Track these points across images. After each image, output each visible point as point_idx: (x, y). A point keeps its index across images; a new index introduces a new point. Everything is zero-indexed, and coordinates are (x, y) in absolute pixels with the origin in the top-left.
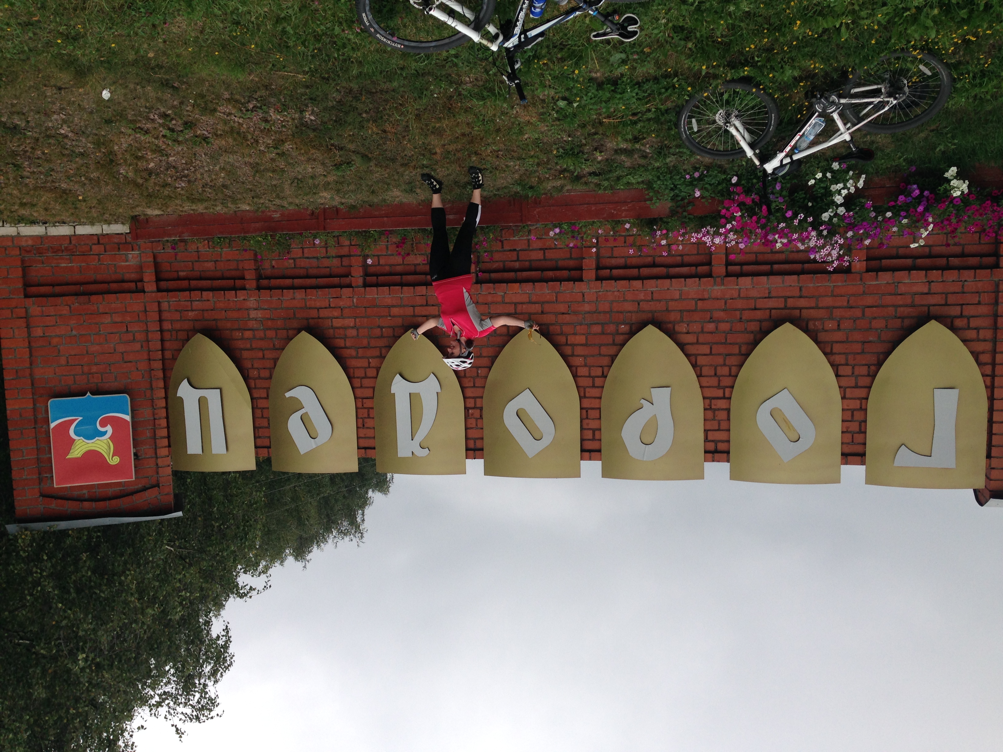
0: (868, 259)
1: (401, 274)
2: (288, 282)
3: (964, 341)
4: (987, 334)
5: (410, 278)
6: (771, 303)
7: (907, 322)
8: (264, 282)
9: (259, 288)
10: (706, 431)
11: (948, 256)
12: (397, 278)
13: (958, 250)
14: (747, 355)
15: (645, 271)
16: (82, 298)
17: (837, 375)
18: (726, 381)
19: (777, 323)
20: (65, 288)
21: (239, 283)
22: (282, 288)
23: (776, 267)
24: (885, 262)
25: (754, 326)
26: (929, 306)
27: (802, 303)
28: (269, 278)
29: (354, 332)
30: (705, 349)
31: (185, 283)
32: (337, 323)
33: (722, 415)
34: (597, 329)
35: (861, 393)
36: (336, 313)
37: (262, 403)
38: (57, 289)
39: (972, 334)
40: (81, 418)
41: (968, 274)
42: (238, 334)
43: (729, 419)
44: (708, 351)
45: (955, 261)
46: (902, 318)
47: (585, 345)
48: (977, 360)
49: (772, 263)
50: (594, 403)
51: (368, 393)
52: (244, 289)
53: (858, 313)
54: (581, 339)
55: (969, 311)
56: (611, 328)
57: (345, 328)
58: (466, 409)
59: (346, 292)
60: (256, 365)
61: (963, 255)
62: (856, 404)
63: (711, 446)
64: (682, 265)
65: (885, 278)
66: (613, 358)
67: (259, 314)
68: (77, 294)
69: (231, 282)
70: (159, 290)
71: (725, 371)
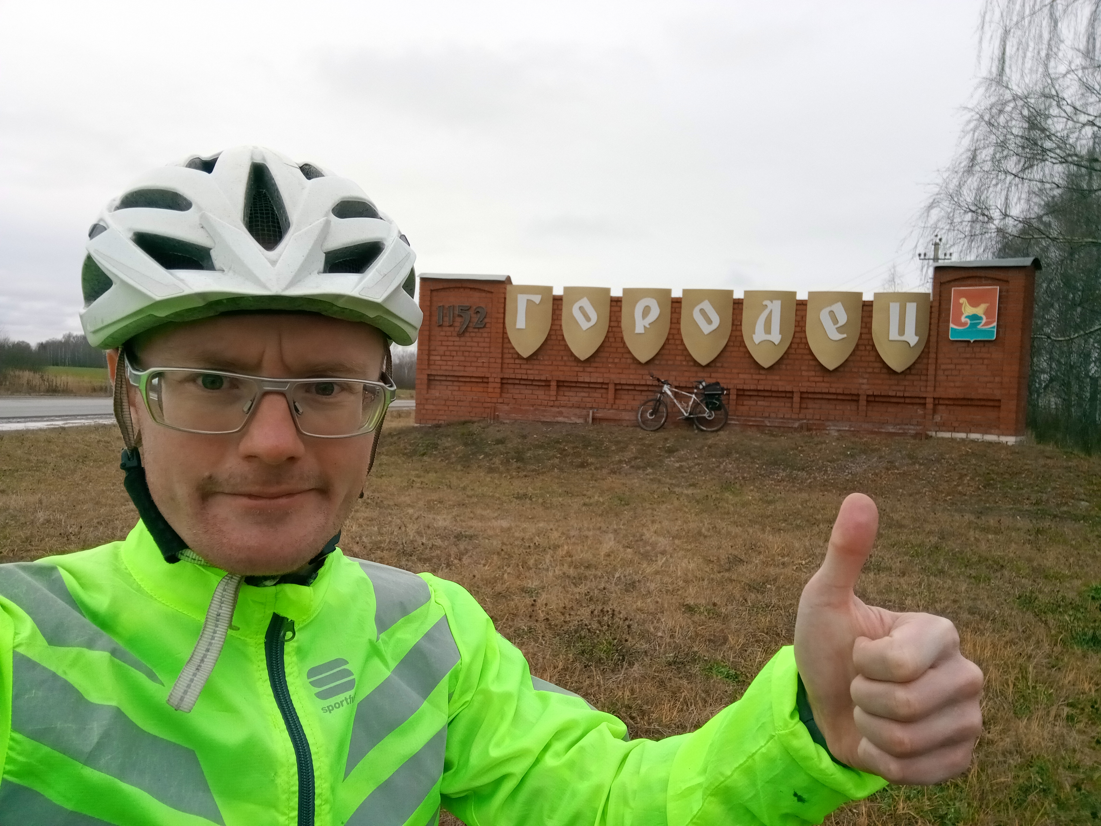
0: (549, 386)
1: (772, 396)
2: (840, 397)
3: (514, 348)
4: (506, 351)
5: (766, 394)
6: (589, 369)
7: (535, 357)
8: (854, 398)
9: (858, 395)
10: (621, 311)
11: (520, 384)
12: (774, 394)
13: (516, 386)
14: (601, 346)
15: (645, 388)
16: (969, 397)
17: (563, 336)
18: (611, 335)
19: (588, 360)
20: (979, 403)
21: (872, 399)
22: (843, 394)
23: (587, 386)
24: (543, 384)
25: (597, 360)
26: (527, 364)
27: (577, 369)
28: (852, 400)
29: (803, 368)
30: (619, 350)
31: (908, 401)
32: (813, 373)
33: (613, 319)
34: (670, 363)
35: (554, 327)
36: (812, 379)
37: (865, 331)
38: (983, 403)
39: (511, 351)
40: (979, 327)
41: (513, 376)
42: (875, 370)
43: (610, 317)
44: (619, 349)
45: (517, 382)
46: (537, 359)
47: (676, 355)
48: (509, 340)
49: (589, 387)
50: (673, 326)
51: (797, 335)
52: (868, 396)
53: (555, 363)
54: (678, 358)
55: (512, 361)
56: (663, 362)
57: (808, 371)
58: (741, 325)
59: (804, 390)
60: (867, 353)
61: (514, 384)
62: (556, 322)
63: (619, 303)
64: (628, 390)
65: (543, 378)
66: (663, 348)
67: (861, 381)
68: (972, 400)
69: (877, 399)
70: (925, 398)
71: (611, 340)
